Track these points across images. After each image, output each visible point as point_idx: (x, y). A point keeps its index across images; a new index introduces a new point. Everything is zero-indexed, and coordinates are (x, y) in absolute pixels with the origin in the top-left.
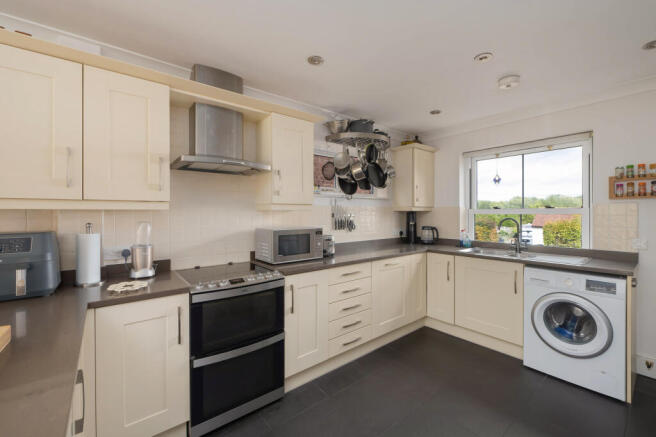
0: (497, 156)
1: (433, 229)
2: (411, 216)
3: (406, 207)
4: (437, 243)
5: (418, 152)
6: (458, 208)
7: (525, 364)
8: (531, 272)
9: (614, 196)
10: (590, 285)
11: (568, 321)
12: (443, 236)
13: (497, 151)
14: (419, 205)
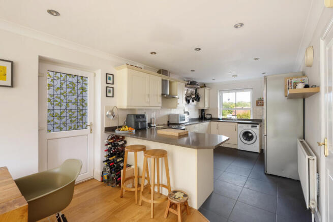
0: (229, 92)
1: (210, 114)
2: (203, 110)
3: (202, 107)
4: (211, 119)
5: (207, 90)
6: (217, 108)
7: (238, 149)
8: (239, 125)
9: (257, 105)
10: (252, 126)
11: (247, 136)
12: (213, 117)
13: (229, 91)
14: (206, 107)
